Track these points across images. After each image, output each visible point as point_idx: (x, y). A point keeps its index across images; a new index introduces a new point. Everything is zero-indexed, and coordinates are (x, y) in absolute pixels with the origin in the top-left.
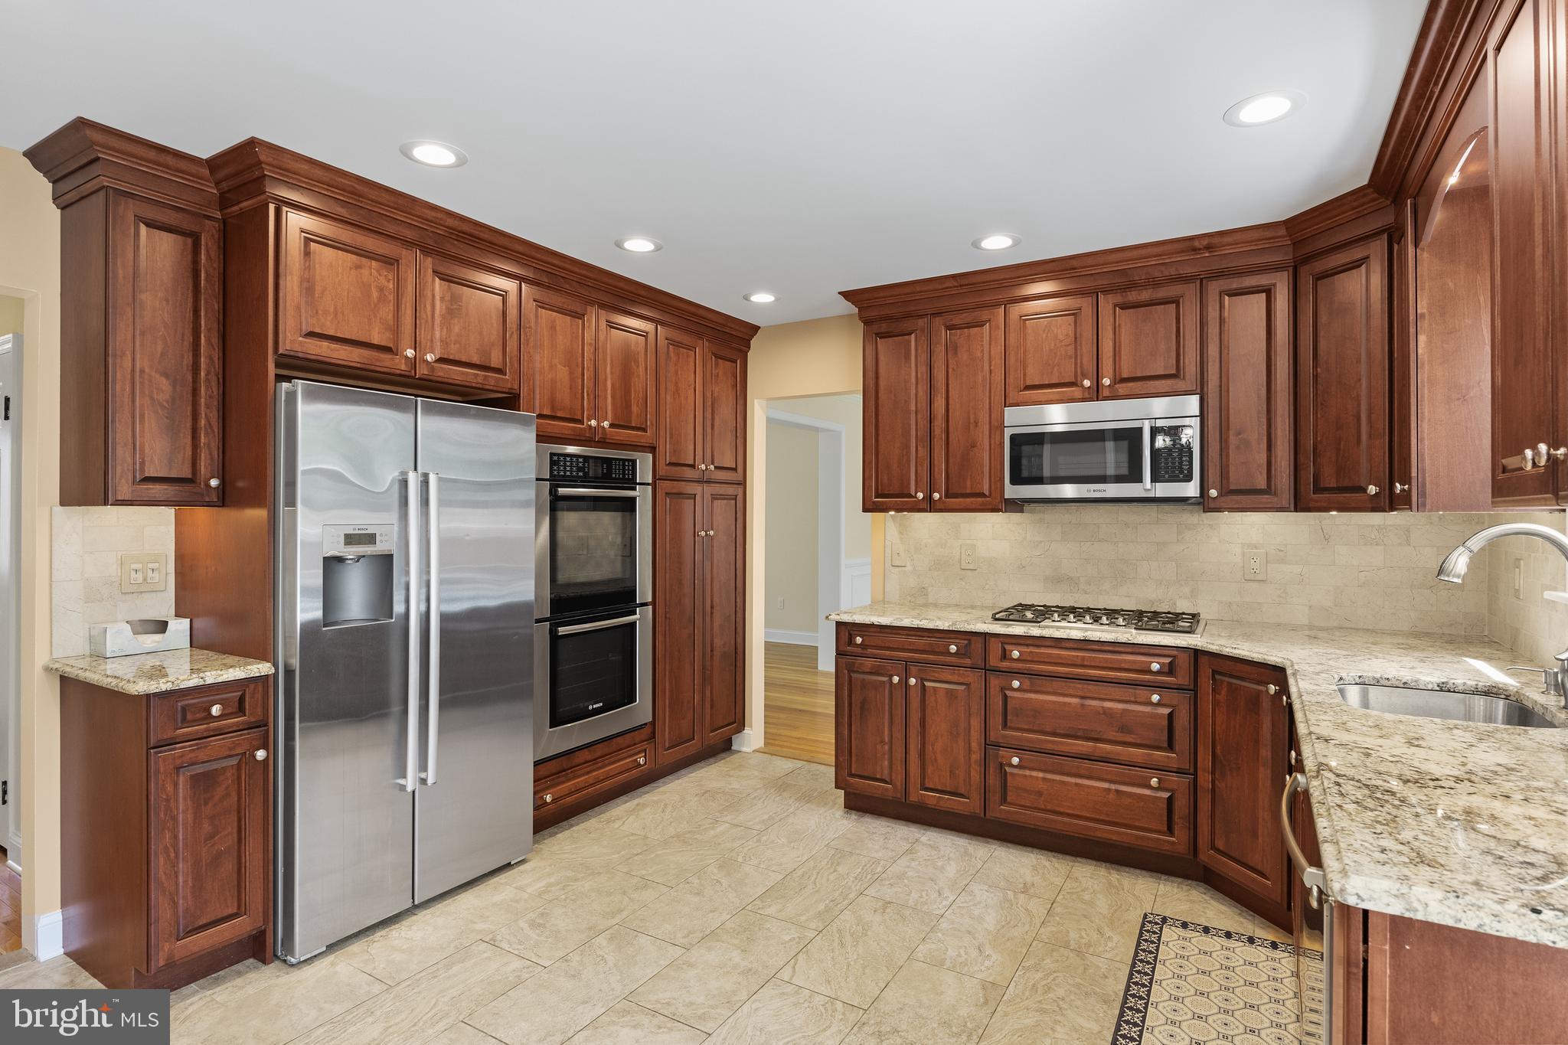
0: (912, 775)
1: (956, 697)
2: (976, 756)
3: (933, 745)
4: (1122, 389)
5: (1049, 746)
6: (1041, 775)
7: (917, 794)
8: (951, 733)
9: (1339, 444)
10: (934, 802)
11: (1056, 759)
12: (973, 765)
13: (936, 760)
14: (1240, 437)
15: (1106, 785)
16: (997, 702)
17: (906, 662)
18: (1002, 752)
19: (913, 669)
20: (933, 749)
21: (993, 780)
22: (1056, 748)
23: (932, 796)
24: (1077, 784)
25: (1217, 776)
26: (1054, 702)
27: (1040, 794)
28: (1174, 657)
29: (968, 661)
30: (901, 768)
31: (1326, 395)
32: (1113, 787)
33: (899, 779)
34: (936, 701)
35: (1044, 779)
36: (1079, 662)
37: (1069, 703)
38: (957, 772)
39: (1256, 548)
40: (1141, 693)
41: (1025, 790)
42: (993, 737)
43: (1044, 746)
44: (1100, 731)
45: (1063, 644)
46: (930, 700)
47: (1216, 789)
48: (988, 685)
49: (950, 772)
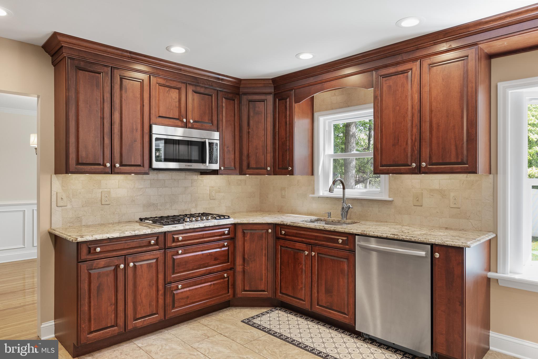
0: (129, 315)
1: (152, 266)
2: (161, 292)
3: (140, 295)
4: (196, 125)
5: (191, 275)
6: (188, 289)
7: (132, 324)
8: (150, 285)
9: (257, 154)
10: (141, 324)
11: (194, 280)
12: (160, 297)
13: (142, 302)
14: (228, 149)
15: (210, 284)
16: (169, 263)
17: (125, 255)
18: (173, 285)
19: (130, 258)
20: (140, 297)
21: (169, 300)
22: (193, 275)
23: (140, 322)
24: (201, 287)
25: (245, 266)
26: (193, 256)
27: (188, 297)
28: (229, 228)
29: (157, 247)
30: (123, 314)
31: (252, 139)
32: (212, 283)
33: (121, 322)
34: (142, 272)
35: (189, 290)
36: (202, 236)
37: (198, 254)
38: (153, 303)
39: (213, 188)
40: (221, 243)
41: (182, 299)
42: (168, 280)
43: (189, 276)
44: (208, 263)
45: (197, 230)
46: (139, 272)
47: (245, 270)
48: (166, 256)
49: (149, 305)
